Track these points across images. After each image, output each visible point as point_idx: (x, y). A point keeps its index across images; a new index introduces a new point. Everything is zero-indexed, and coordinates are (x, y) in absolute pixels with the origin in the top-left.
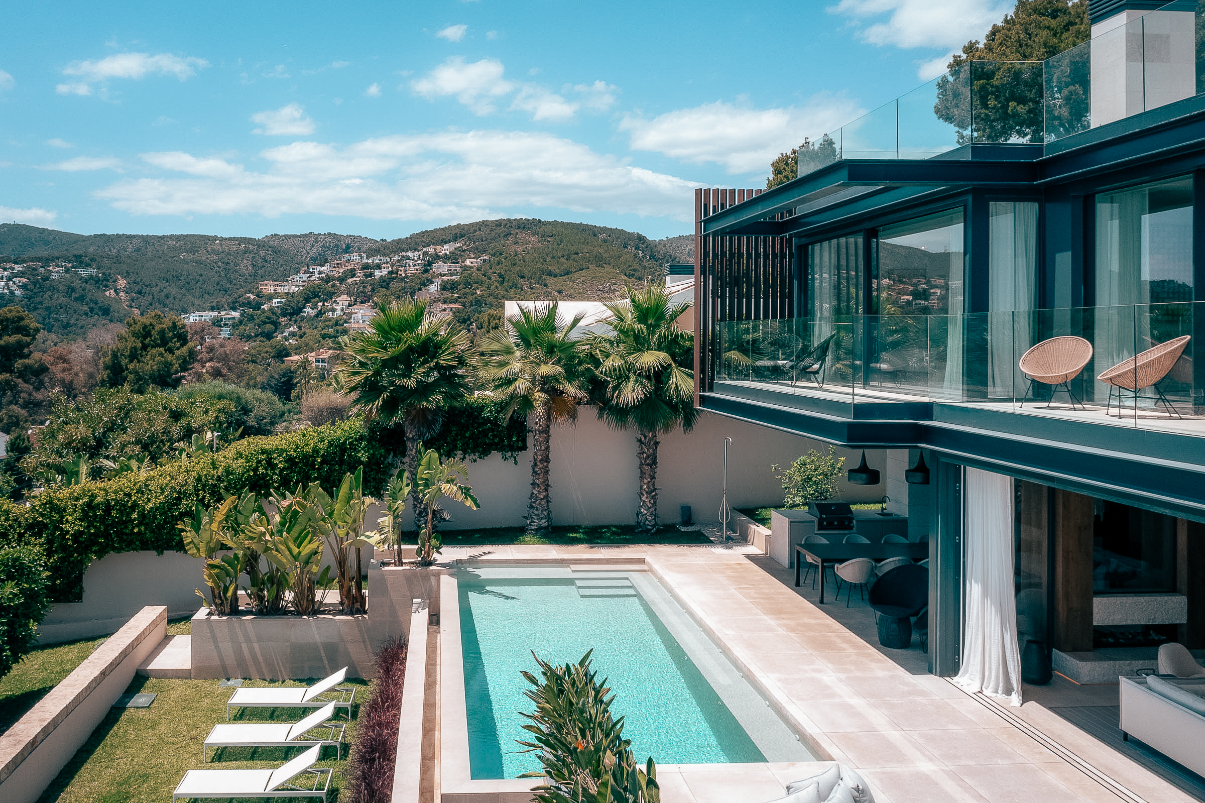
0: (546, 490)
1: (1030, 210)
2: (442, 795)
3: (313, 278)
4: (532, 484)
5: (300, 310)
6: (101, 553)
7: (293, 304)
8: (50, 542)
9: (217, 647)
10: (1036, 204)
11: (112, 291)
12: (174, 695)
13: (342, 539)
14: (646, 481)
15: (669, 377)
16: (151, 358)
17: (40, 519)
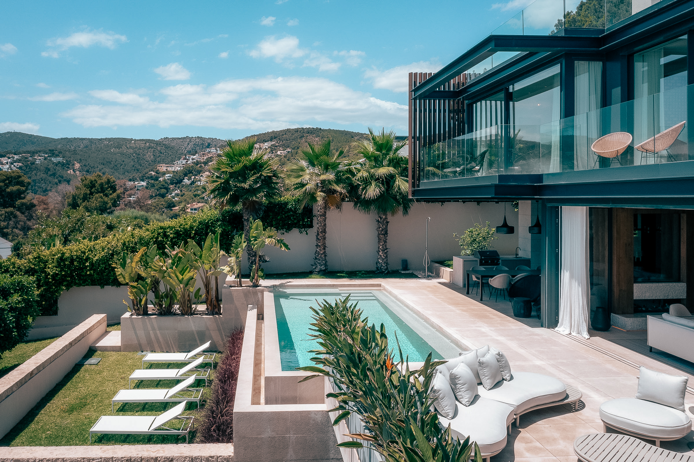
0: (324, 249)
1: (597, 67)
2: (266, 378)
3: (189, 162)
4: (316, 246)
5: (181, 181)
6: (68, 286)
7: (177, 177)
8: (39, 280)
9: (136, 333)
10: (601, 63)
11: (71, 171)
12: (111, 359)
13: (207, 271)
14: (381, 244)
15: (395, 181)
16: (95, 199)
17: (33, 267)
